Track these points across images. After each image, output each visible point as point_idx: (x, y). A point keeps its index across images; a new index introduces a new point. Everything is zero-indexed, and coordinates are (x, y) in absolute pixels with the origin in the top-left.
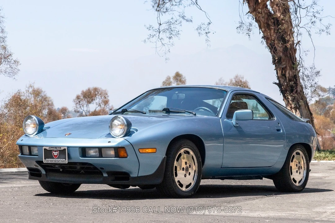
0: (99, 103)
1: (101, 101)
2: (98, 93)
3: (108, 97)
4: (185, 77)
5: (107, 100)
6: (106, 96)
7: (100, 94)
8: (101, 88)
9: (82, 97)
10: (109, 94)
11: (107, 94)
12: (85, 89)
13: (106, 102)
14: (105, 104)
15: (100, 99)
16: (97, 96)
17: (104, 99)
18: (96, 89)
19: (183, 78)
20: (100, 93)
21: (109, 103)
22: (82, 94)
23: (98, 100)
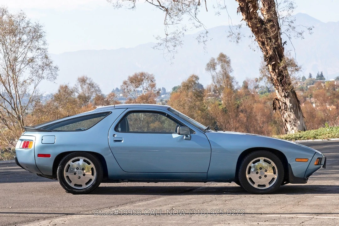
0: (147, 88)
1: (148, 85)
2: (145, 77)
3: (155, 81)
4: (229, 58)
5: (154, 83)
6: (153, 80)
7: (147, 79)
8: (147, 73)
9: (129, 82)
10: (155, 78)
11: (153, 78)
12: (132, 75)
13: (153, 86)
14: (152, 88)
15: (147, 83)
16: (144, 81)
17: (151, 83)
18: (142, 74)
19: (228, 58)
20: (146, 77)
21: (156, 86)
22: (128, 79)
23: (145, 84)
